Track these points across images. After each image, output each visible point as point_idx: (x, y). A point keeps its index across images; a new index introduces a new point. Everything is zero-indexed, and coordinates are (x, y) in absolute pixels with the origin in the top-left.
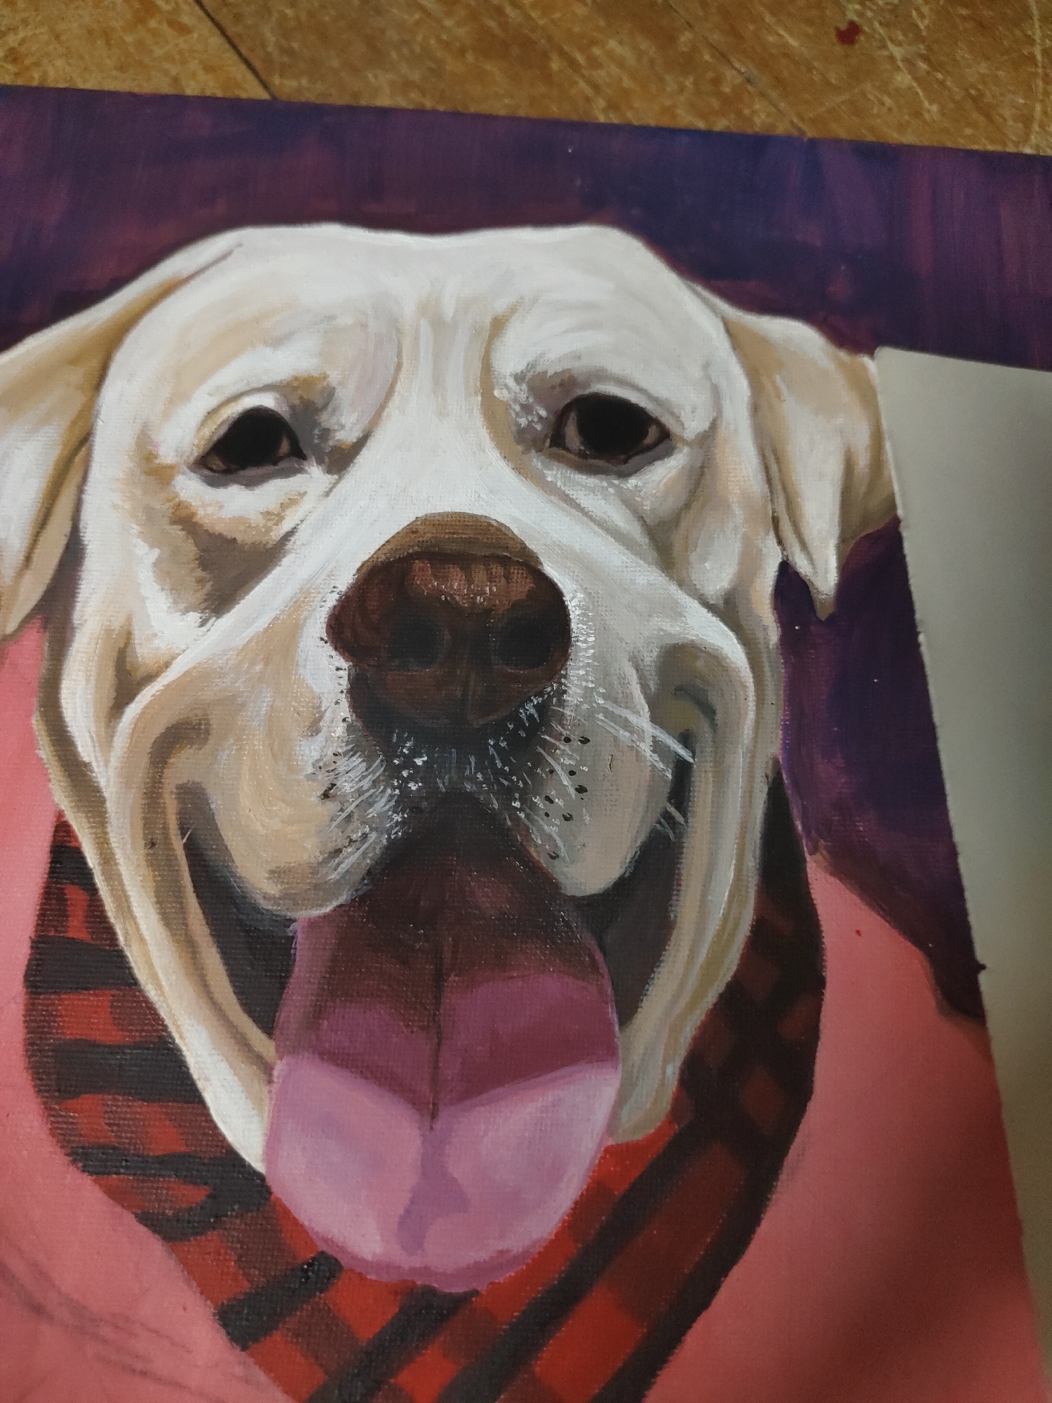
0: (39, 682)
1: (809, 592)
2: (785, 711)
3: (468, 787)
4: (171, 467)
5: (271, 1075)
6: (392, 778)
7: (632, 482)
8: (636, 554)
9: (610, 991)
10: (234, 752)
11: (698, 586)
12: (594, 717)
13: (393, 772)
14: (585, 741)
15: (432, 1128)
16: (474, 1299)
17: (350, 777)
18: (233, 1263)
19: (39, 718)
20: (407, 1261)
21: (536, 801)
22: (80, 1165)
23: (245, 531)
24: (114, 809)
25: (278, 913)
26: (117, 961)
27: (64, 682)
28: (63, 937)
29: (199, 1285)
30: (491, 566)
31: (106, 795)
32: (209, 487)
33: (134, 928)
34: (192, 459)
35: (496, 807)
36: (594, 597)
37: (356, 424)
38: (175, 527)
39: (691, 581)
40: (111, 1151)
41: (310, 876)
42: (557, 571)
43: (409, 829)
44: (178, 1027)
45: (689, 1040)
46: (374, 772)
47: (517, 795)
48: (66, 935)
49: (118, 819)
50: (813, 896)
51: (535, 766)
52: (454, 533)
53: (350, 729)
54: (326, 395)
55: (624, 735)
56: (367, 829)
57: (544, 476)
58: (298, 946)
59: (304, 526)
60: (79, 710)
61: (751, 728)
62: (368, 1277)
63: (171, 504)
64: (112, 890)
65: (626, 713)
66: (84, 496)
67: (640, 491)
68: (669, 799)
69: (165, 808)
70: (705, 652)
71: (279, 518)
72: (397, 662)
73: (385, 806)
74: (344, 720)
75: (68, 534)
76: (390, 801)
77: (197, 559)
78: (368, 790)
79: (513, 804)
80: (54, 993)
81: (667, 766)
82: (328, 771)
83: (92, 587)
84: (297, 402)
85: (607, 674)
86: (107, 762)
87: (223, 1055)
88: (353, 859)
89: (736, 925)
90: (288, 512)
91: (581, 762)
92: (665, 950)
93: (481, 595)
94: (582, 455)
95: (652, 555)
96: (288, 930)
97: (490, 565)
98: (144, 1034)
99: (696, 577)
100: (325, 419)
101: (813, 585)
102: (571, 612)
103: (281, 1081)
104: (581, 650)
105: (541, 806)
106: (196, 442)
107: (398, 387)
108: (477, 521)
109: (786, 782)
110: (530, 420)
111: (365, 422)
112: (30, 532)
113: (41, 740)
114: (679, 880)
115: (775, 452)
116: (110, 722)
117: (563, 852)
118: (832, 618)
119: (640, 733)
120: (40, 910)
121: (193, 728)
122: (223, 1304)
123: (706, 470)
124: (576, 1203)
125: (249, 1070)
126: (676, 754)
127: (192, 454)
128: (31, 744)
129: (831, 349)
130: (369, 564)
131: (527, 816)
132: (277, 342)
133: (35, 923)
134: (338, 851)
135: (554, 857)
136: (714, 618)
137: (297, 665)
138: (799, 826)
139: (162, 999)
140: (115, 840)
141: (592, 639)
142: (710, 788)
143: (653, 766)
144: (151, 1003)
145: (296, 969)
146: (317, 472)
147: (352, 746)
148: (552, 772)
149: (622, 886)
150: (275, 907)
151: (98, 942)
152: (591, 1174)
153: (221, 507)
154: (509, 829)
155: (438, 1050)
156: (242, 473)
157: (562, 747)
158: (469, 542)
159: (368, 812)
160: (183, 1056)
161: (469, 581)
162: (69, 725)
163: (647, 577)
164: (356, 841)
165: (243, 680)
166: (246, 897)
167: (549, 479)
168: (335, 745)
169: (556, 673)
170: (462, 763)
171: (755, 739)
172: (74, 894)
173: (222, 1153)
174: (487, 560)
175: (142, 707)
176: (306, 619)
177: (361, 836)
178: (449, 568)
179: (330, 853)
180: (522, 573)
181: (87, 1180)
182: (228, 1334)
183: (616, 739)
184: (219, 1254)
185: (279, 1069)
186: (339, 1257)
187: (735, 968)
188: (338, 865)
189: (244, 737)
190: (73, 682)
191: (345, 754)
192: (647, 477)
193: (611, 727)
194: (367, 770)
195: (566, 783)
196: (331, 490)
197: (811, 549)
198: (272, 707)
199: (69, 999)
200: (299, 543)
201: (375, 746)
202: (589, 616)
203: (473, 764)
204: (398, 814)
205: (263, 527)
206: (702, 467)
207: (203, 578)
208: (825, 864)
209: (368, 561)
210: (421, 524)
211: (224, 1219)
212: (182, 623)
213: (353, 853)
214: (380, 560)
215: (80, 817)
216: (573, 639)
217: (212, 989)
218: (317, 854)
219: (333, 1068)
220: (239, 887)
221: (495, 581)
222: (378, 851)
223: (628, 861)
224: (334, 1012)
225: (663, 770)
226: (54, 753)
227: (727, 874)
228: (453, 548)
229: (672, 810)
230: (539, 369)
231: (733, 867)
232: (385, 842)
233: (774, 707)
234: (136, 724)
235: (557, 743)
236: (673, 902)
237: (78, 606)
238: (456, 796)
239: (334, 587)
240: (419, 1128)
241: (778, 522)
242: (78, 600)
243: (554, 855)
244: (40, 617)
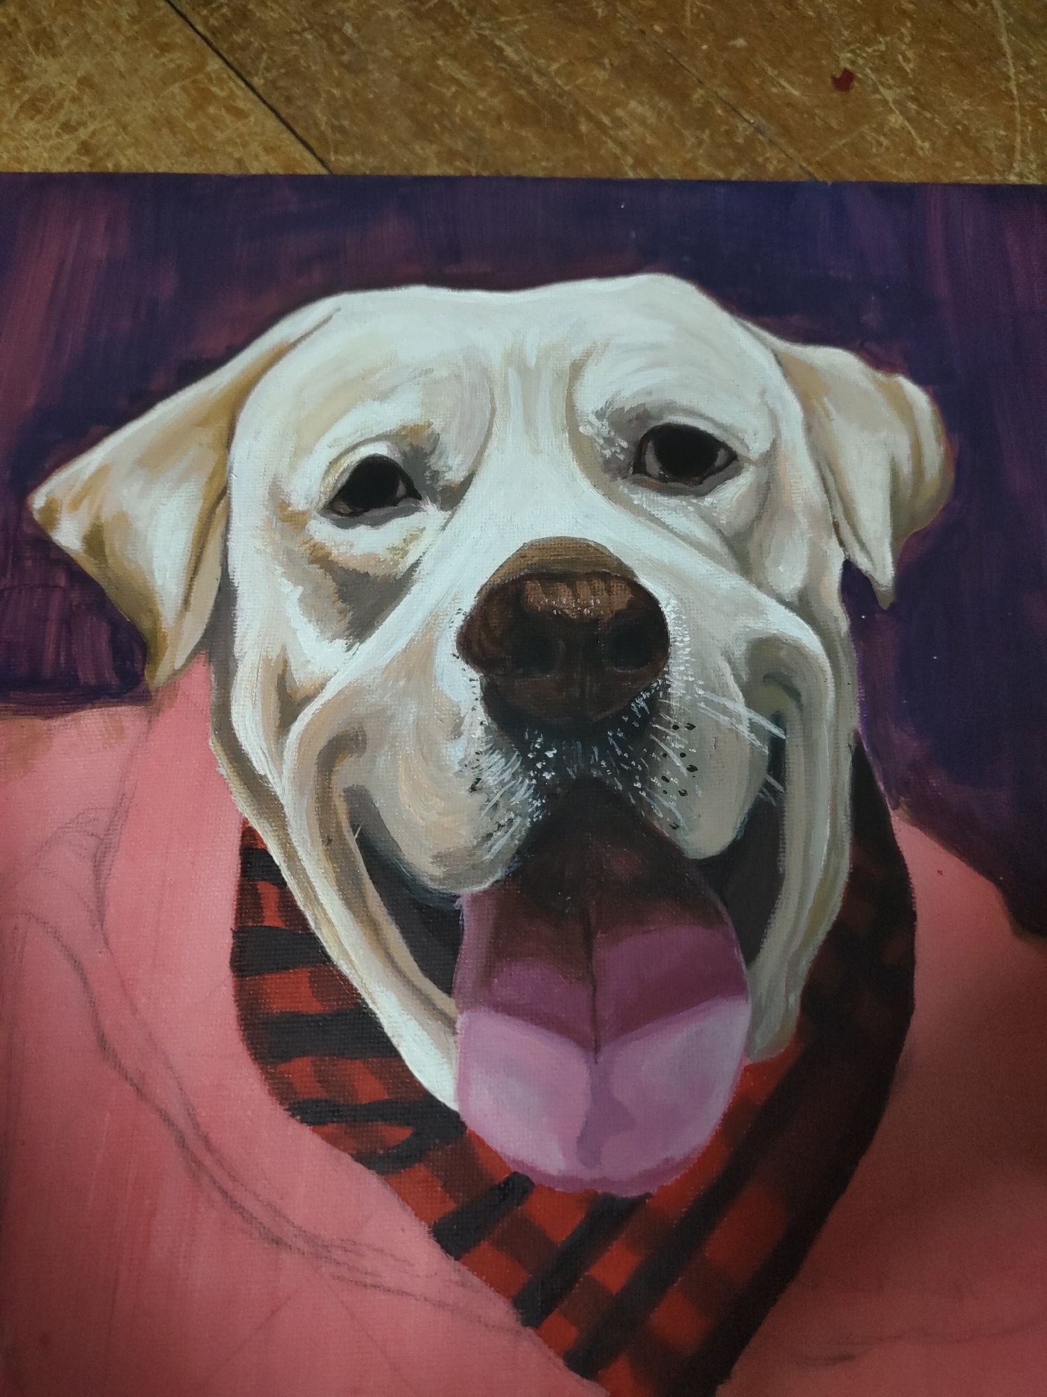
0: (211, 709)
1: (871, 585)
2: (859, 689)
3: (595, 773)
4: (304, 513)
5: (454, 1028)
6: (529, 771)
7: (708, 500)
8: (718, 563)
9: (734, 936)
10: (389, 758)
11: (774, 588)
12: (697, 705)
13: (528, 765)
14: (691, 727)
15: (596, 1062)
16: (647, 1201)
17: (492, 772)
18: (440, 1188)
19: (215, 740)
20: (587, 1174)
21: (654, 781)
22: (298, 1117)
23: (376, 565)
24: (292, 814)
25: (445, 892)
26: (312, 942)
27: (233, 707)
28: (261, 926)
29: (413, 1209)
30: (594, 582)
31: (282, 802)
32: (339, 529)
33: (322, 914)
34: (321, 505)
35: (621, 789)
36: (685, 603)
37: (461, 465)
38: (315, 566)
39: (768, 583)
40: (324, 1104)
41: (468, 857)
42: (651, 582)
43: (547, 812)
44: (370, 994)
45: (806, 972)
46: (512, 766)
47: (637, 777)
48: (263, 925)
49: (296, 821)
50: (899, 845)
51: (650, 751)
52: (558, 555)
53: (488, 730)
54: (432, 441)
55: (724, 719)
56: (512, 815)
57: (632, 500)
58: (465, 918)
59: (426, 558)
60: (250, 731)
61: (832, 706)
62: (556, 1190)
63: (308, 545)
64: (298, 883)
65: (723, 701)
66: (228, 543)
67: (716, 507)
68: (769, 771)
69: (335, 808)
70: (786, 644)
71: (405, 553)
72: (521, 671)
73: (525, 794)
74: (481, 723)
75: (219, 578)
76: (529, 789)
77: (336, 593)
78: (509, 782)
79: (635, 785)
80: (259, 974)
81: (764, 744)
82: (473, 768)
83: (247, 623)
84: (407, 449)
85: (704, 668)
86: (280, 773)
87: (411, 1014)
88: (502, 842)
89: (836, 874)
90: (411, 546)
91: (690, 745)
92: (777, 898)
93: (587, 607)
94: (662, 479)
95: (732, 562)
96: (454, 905)
97: (592, 581)
98: (340, 1003)
99: (771, 580)
100: (434, 463)
101: (874, 579)
102: (667, 617)
103: (464, 1032)
104: (679, 648)
105: (659, 785)
106: (322, 490)
107: (494, 429)
108: (577, 543)
109: (866, 749)
110: (613, 450)
111: (470, 461)
112: (184, 578)
113: (220, 759)
114: (784, 839)
115: (830, 466)
116: (279, 739)
117: (682, 823)
118: (893, 606)
119: (739, 719)
120: (237, 905)
121: (352, 739)
122: (435, 1223)
123: (771, 485)
124: (725, 1114)
125: (436, 1025)
126: (770, 732)
127: (320, 500)
128: (212, 763)
129: (870, 371)
130: (488, 587)
131: (648, 794)
132: (383, 396)
133: (234, 917)
134: (490, 835)
135: (676, 827)
136: (791, 614)
137: (435, 679)
138: (882, 788)
139: (353, 971)
140: (296, 839)
141: (687, 639)
142: (802, 760)
143: (752, 745)
144: (344, 976)
145: (466, 937)
146: (433, 509)
147: (490, 745)
148: (665, 755)
149: (735, 847)
150: (441, 887)
151: (292, 928)
152: (735, 1089)
153: (352, 546)
154: (633, 806)
155: (594, 995)
156: (366, 514)
157: (672, 734)
158: (572, 561)
159: (511, 800)
160: (377, 1018)
161: (576, 596)
162: (243, 744)
163: (729, 582)
164: (503, 826)
165: (389, 695)
166: (416, 880)
167: (636, 502)
168: (476, 745)
169: (660, 670)
170: (587, 752)
171: (837, 715)
172: (266, 889)
173: (419, 1097)
174: (589, 576)
175: (305, 724)
176: (438, 639)
177: (509, 820)
178: (557, 586)
179: (483, 837)
180: (621, 586)
181: (306, 1131)
182: (443, 1247)
183: (717, 723)
184: (427, 1181)
185: (461, 1021)
186: (529, 1175)
187: (838, 910)
188: (491, 847)
189: (397, 744)
190: (241, 707)
191: (486, 752)
192: (721, 494)
193: (711, 713)
194: (506, 765)
195: (678, 764)
196: (446, 525)
197: (868, 548)
198: (418, 716)
199: (272, 978)
200: (422, 572)
201: (510, 743)
202: (682, 619)
203: (596, 754)
204: (537, 801)
205: (391, 561)
206: (768, 483)
207: (344, 609)
208: (906, 817)
209: (486, 584)
210: (528, 549)
211: (428, 1152)
212: (331, 650)
213: (500, 837)
214: (496, 583)
215: (263, 823)
216: (671, 640)
217: (396, 959)
218: (472, 839)
219: (507, 1017)
220: (408, 872)
221: (598, 595)
222: (523, 833)
223: (738, 826)
224: (502, 971)
225: (761, 747)
226: (232, 769)
227: (824, 831)
228: (560, 568)
229: (772, 781)
230: (617, 406)
231: (828, 825)
232: (528, 824)
233: (850, 686)
234: (302, 738)
235: (667, 731)
236: (782, 858)
237: (236, 643)
238: (586, 783)
239: (459, 609)
240: (586, 1062)
241: (838, 526)
242: (236, 635)
243: (675, 826)
244: (204, 652)
